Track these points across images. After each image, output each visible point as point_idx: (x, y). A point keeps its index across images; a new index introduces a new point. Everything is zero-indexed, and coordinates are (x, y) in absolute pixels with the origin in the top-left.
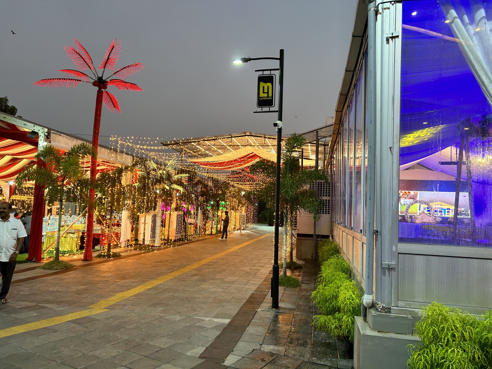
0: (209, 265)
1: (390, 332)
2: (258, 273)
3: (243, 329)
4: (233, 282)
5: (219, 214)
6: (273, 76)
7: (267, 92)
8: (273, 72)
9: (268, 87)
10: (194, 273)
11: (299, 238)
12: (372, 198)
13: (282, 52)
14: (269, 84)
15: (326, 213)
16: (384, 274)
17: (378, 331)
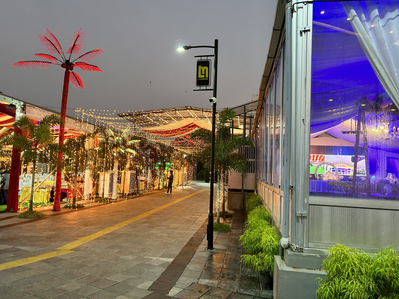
0: (157, 214)
1: (302, 268)
2: (196, 221)
3: (184, 267)
4: (176, 228)
5: (165, 173)
6: (209, 61)
7: (204, 73)
8: (209, 58)
9: (205, 70)
10: (145, 221)
11: (230, 192)
12: (288, 160)
13: (216, 41)
14: (206, 68)
15: (251, 172)
16: (298, 222)
17: (293, 267)
